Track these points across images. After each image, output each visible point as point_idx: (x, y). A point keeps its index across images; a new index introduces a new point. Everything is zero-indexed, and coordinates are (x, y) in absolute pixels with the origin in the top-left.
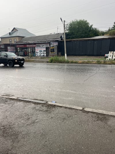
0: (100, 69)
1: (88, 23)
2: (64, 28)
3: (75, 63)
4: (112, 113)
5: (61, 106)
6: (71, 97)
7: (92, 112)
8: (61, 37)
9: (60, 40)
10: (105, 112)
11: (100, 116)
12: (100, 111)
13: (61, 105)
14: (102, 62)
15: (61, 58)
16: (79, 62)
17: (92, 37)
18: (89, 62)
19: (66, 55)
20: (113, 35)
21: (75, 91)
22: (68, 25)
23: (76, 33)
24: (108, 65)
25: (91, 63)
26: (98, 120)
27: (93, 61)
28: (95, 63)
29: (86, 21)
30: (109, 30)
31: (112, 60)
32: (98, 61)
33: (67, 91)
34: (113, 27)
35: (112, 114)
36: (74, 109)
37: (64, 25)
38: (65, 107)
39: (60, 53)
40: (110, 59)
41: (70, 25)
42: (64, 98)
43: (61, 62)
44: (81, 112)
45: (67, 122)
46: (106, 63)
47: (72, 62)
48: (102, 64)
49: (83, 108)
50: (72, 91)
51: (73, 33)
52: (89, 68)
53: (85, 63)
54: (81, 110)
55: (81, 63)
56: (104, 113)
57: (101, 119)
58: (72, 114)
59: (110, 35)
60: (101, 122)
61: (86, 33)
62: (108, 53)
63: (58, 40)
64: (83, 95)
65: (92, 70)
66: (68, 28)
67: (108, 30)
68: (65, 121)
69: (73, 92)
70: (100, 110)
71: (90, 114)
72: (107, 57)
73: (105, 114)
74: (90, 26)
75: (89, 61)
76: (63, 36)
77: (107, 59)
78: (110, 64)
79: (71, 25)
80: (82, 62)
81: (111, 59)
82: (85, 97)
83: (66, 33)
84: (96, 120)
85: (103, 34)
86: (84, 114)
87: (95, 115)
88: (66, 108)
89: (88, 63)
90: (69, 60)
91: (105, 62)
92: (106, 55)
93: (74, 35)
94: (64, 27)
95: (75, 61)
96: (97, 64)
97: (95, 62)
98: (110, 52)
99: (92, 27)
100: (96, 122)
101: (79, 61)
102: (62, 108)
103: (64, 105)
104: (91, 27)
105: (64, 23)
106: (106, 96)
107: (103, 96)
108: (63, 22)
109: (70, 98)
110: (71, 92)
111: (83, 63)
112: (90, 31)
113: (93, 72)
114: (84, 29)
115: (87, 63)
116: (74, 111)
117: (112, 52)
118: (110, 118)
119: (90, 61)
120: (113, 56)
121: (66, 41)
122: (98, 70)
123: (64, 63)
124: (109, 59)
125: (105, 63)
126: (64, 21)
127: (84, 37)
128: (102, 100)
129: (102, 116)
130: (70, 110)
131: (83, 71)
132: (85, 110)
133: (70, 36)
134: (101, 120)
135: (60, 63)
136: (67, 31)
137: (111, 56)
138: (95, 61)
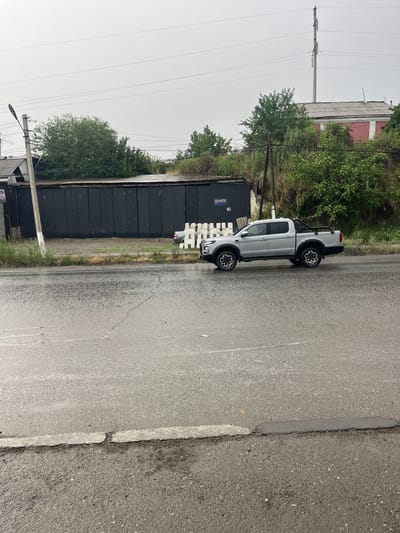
0: (162, 279)
1: (113, 132)
2: (28, 143)
3: (80, 263)
4: (200, 428)
5: (19, 448)
6: (62, 400)
7: (139, 443)
8: (17, 171)
9: (15, 181)
10: (180, 432)
11: (165, 450)
12: (166, 432)
13: (18, 443)
14: (168, 256)
15: (21, 249)
16: (93, 260)
17: (128, 177)
18: (127, 259)
19: (40, 235)
20: (190, 173)
21: (78, 371)
22: (44, 132)
23: (73, 162)
24: (188, 266)
25: (132, 263)
26: (159, 468)
27: (141, 253)
28: (147, 261)
29: (105, 125)
30: (179, 158)
31: (195, 248)
32: (155, 254)
33: (49, 377)
34: (189, 150)
35: (202, 432)
36: (75, 445)
37: (26, 131)
38: (37, 447)
39: (16, 231)
40: (189, 246)
41: (49, 131)
42: (36, 410)
43: (21, 263)
44: (100, 451)
45: (47, 510)
46: (180, 258)
47: (67, 262)
48: (167, 262)
49: (107, 435)
50: (67, 373)
51: (61, 160)
52: (127, 279)
53: (114, 263)
54: (99, 445)
55: (100, 263)
56: (180, 436)
57: (170, 460)
58: (65, 470)
59: (183, 173)
60: (167, 472)
61: (107, 162)
62: (182, 229)
63: (5, 183)
64: (109, 381)
65: (139, 284)
66: (41, 143)
67: (175, 157)
68: (36, 506)
69: (71, 377)
70: (166, 426)
71: (133, 451)
72: (181, 240)
73: (180, 440)
74: (118, 140)
75: (126, 256)
76: (23, 170)
77: (181, 245)
78: (191, 262)
79: (51, 131)
80: (103, 260)
81: (193, 246)
82: (114, 390)
83: (35, 160)
84: (152, 470)
85: (163, 168)
86: (110, 456)
87: (150, 450)
88: (40, 449)
89: (124, 263)
90: (57, 255)
91: (176, 256)
92: (178, 234)
93: (67, 166)
94: (27, 137)
95: (77, 256)
96: (152, 263)
97: (146, 259)
98: (187, 224)
99: (127, 145)
100: (152, 477)
101: (92, 255)
102: (26, 455)
103: (34, 441)
104: (123, 146)
105: (26, 124)
106: (183, 372)
107: (176, 372)
108: (21, 119)
109: (59, 406)
110: (64, 378)
111: (107, 262)
112: (120, 157)
113: (142, 293)
114: (102, 151)
115: (119, 263)
116: (73, 452)
117: (193, 225)
118: (196, 449)
119: (131, 254)
120: (196, 238)
121: (38, 188)
122: (156, 283)
123: (34, 266)
124: (186, 247)
125: (177, 259)
126: (25, 118)
127: (104, 176)
128: (172, 389)
129: (173, 449)
130: (59, 456)
131: (107, 291)
132: (114, 439)
133: (53, 170)
134: (170, 464)
135: (17, 267)
136: (40, 153)
137: (193, 237)
138: (146, 254)
